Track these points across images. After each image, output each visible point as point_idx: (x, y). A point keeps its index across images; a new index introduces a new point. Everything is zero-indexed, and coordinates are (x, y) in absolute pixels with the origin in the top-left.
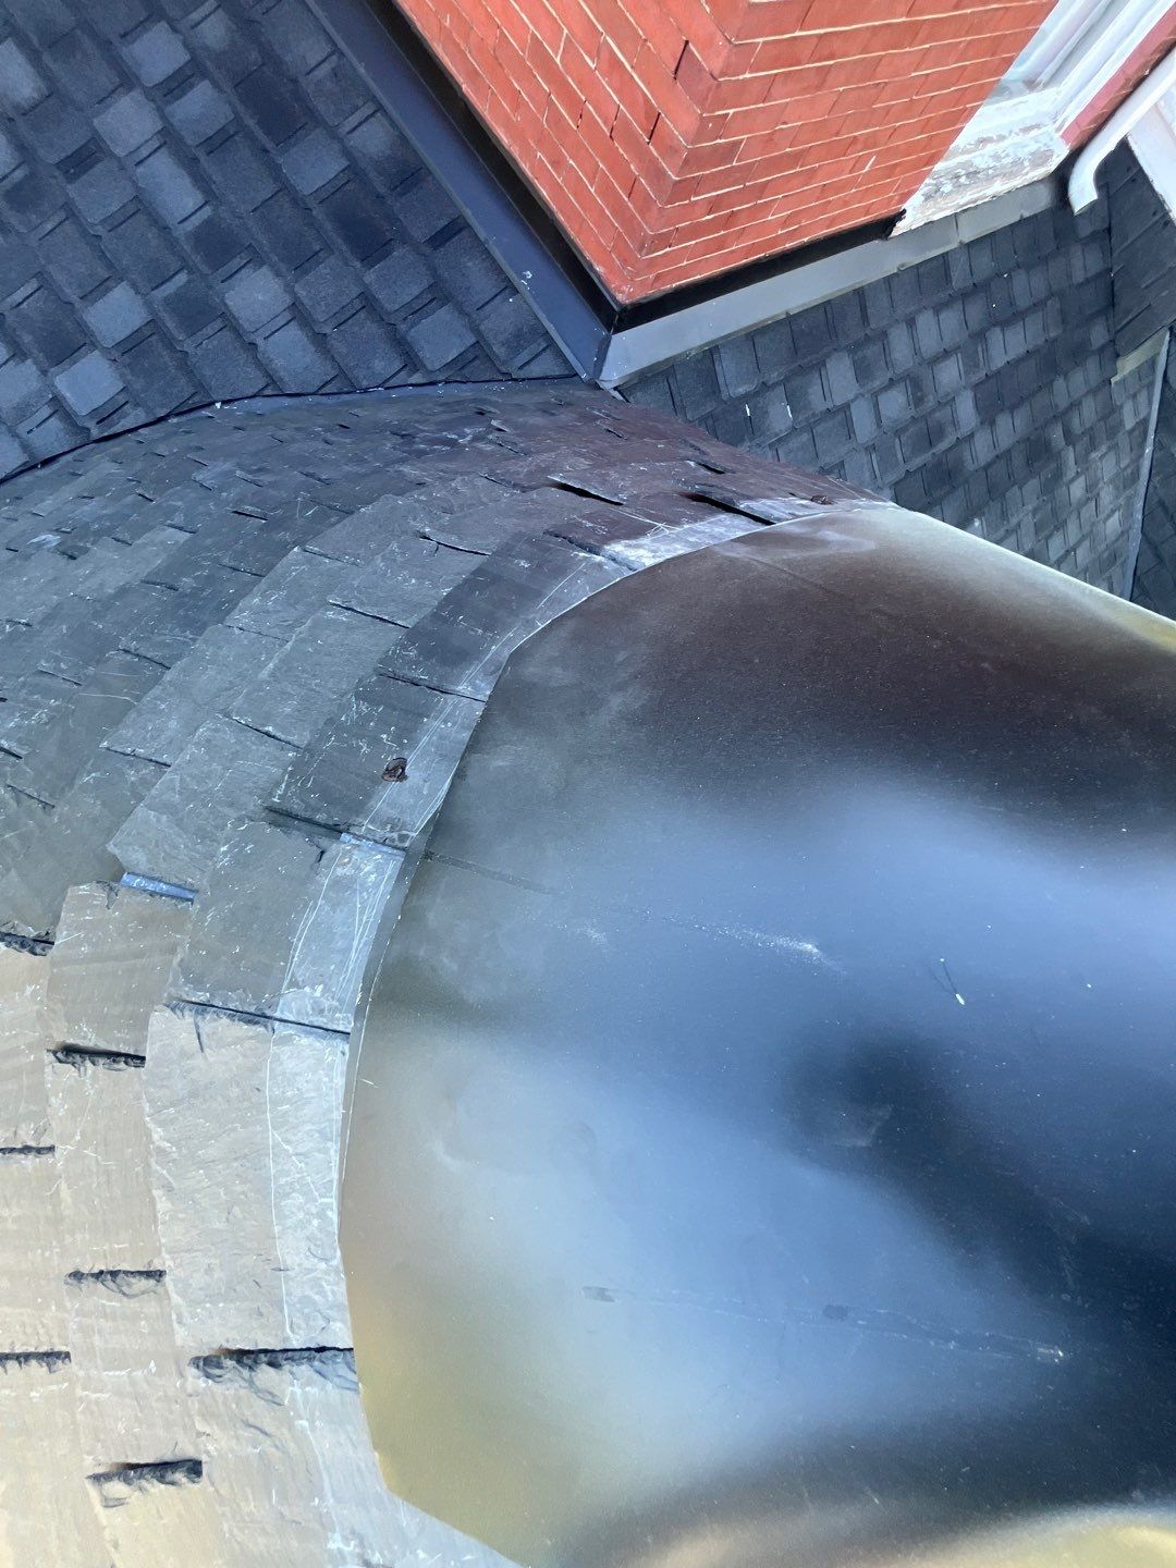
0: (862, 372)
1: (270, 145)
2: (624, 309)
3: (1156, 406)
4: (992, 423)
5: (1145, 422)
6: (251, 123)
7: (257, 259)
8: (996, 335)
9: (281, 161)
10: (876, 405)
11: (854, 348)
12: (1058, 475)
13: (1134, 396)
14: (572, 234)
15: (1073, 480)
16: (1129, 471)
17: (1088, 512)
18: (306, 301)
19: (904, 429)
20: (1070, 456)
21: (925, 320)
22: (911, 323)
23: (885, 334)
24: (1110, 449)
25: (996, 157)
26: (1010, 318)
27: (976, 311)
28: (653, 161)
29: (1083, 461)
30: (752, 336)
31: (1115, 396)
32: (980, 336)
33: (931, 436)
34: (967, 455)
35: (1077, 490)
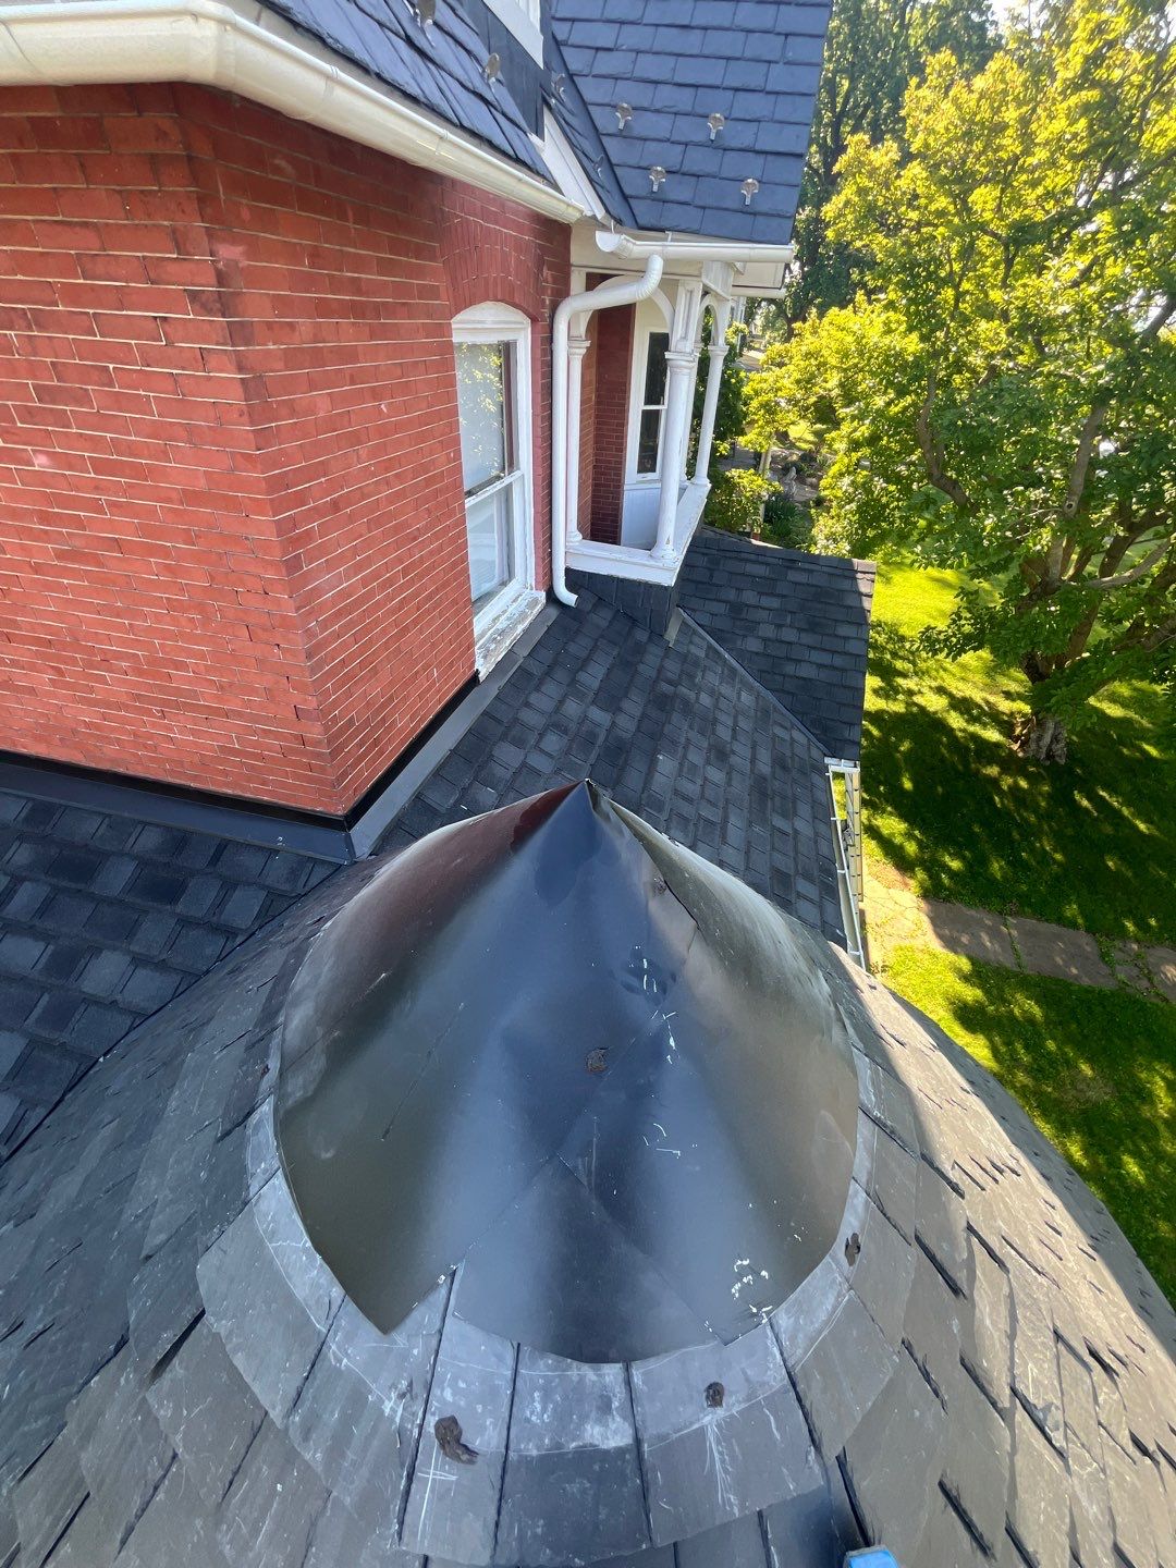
0: (519, 743)
1: (81, 886)
2: (346, 816)
3: (708, 638)
4: (620, 709)
5: (710, 647)
6: (65, 883)
7: (96, 951)
8: (582, 677)
9: (92, 889)
10: (542, 751)
11: (504, 737)
12: (686, 703)
13: (691, 642)
14: (294, 805)
15: (697, 698)
16: (726, 671)
17: (723, 704)
18: (142, 951)
19: (570, 748)
20: (683, 690)
21: (534, 698)
22: (527, 705)
23: (516, 720)
24: (704, 671)
25: (508, 619)
26: (584, 664)
27: (560, 674)
28: (312, 752)
29: (693, 686)
30: (438, 773)
31: (681, 650)
32: (573, 681)
33: (590, 740)
34: (620, 733)
35: (705, 699)
